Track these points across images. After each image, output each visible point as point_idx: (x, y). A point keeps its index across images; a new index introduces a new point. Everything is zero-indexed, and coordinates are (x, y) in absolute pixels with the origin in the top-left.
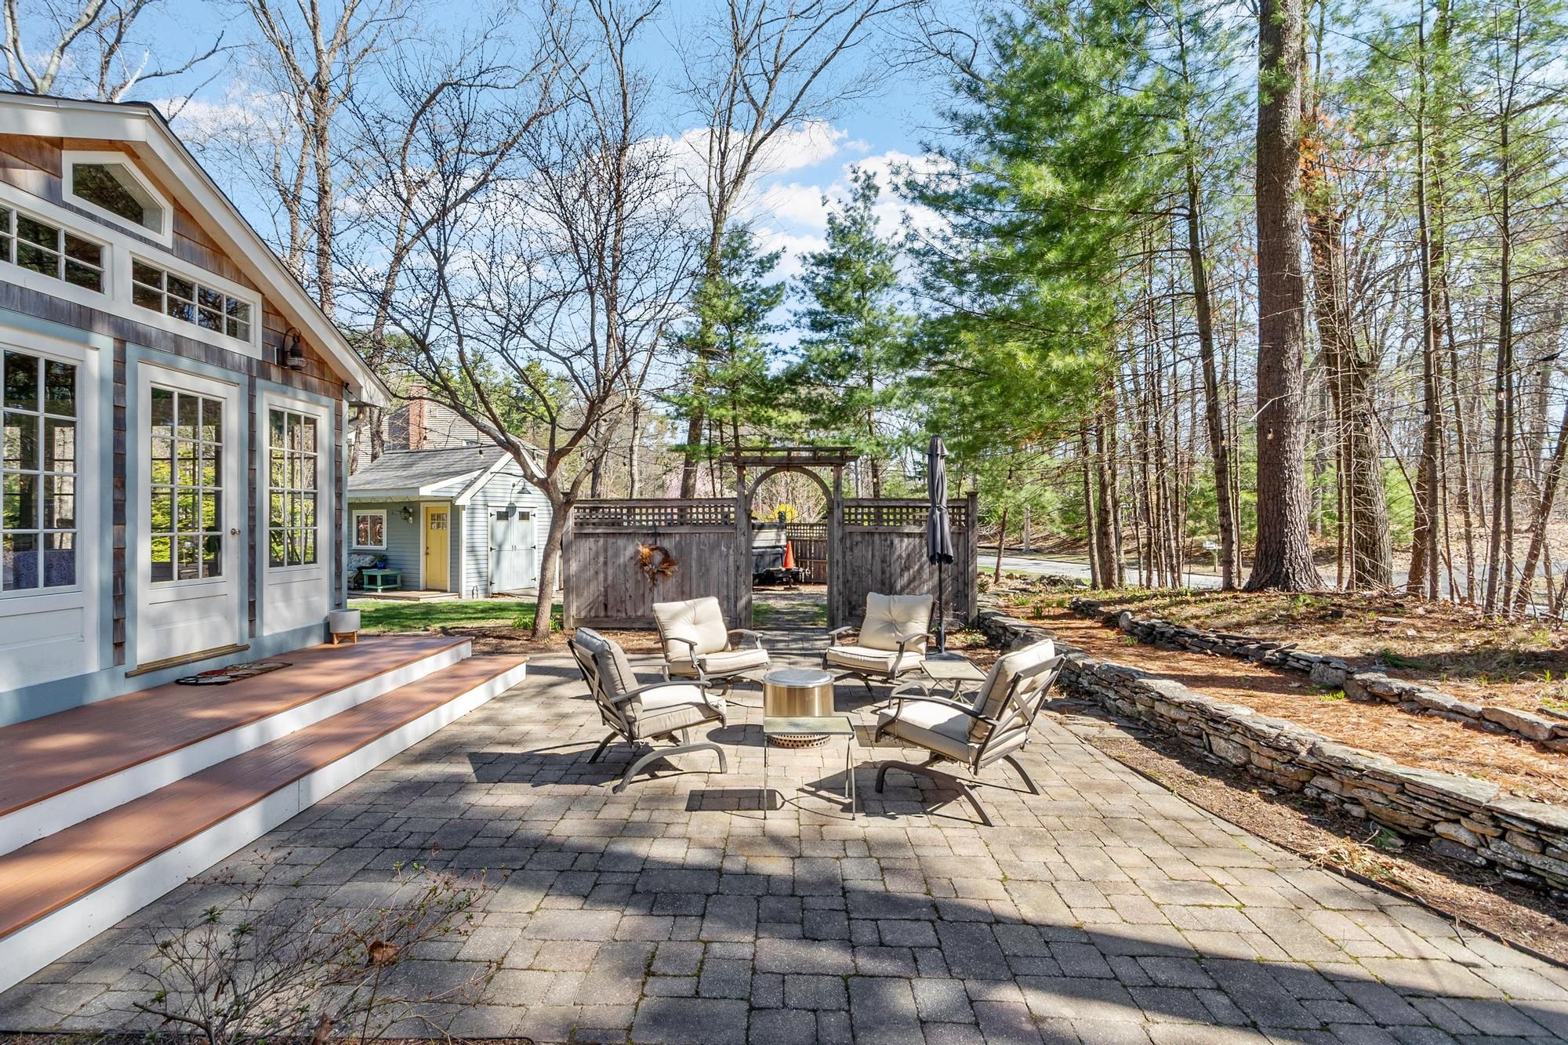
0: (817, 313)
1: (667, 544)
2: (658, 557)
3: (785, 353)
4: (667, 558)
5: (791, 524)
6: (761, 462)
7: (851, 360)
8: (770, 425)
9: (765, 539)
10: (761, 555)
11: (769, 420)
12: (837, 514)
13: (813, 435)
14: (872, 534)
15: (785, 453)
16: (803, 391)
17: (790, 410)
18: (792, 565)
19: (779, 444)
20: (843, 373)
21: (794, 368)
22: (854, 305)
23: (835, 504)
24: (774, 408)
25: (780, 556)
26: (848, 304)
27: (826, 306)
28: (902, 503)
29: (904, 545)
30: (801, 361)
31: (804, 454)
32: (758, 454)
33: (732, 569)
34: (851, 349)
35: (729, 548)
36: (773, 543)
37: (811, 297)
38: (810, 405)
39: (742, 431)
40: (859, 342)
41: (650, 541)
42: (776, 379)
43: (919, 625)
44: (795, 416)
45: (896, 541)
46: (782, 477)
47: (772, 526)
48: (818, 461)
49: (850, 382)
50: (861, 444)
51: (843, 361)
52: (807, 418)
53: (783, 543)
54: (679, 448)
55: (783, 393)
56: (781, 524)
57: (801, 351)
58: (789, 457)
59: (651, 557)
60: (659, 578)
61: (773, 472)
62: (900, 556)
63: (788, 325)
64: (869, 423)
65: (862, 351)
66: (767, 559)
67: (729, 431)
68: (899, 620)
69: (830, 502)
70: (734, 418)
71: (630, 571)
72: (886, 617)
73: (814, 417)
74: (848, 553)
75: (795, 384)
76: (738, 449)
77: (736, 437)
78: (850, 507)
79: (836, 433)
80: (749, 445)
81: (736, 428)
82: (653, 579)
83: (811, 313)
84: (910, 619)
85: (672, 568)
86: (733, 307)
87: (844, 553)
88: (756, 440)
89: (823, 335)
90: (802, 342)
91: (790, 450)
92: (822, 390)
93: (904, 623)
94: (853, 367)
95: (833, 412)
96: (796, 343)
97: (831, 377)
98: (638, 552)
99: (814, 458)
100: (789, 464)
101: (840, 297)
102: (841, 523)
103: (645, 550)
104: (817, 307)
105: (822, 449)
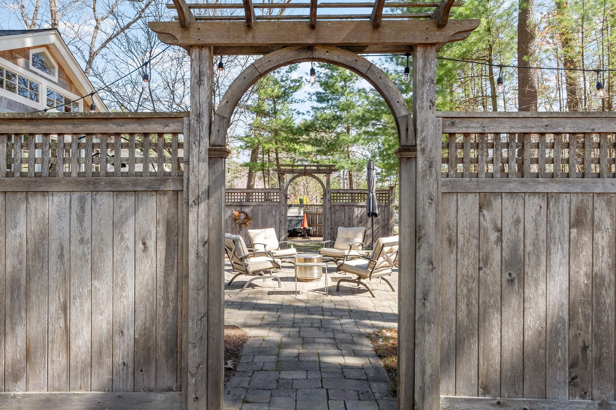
0: (321, 93)
1: (247, 210)
2: (243, 216)
3: (303, 114)
4: (247, 217)
5: (306, 205)
6: (292, 172)
7: (337, 119)
8: (295, 153)
9: (293, 212)
10: (290, 221)
11: (295, 150)
12: (328, 196)
13: (319, 157)
14: (344, 206)
15: (303, 168)
16: (312, 135)
17: (306, 145)
18: (306, 226)
19: (300, 163)
20: (334, 125)
21: (309, 122)
22: (340, 90)
23: (327, 192)
24: (297, 143)
25: (301, 221)
26: (337, 90)
27: (326, 90)
28: (359, 192)
29: (359, 211)
30: (311, 118)
31: (313, 168)
32: (291, 168)
33: (278, 222)
34: (338, 113)
35: (276, 212)
36: (297, 215)
37: (317, 85)
38: (316, 142)
39: (280, 155)
40: (343, 110)
41: (239, 209)
42: (299, 128)
43: (359, 239)
44: (309, 148)
45: (356, 209)
46: (301, 180)
47: (296, 206)
48: (319, 171)
49: (339, 130)
50: (343, 163)
51: (334, 119)
52: (315, 149)
53: (302, 214)
54: (246, 165)
55: (302, 135)
56: (301, 205)
57: (312, 113)
58: (305, 169)
59: (239, 216)
60: (243, 226)
61: (298, 176)
62: (357, 216)
63: (305, 100)
64: (348, 152)
65: (344, 114)
66: (293, 223)
67: (273, 155)
68: (351, 237)
69: (325, 190)
70: (276, 149)
71: (229, 223)
72: (346, 236)
73: (318, 149)
74: (333, 215)
75: (309, 131)
76: (278, 165)
77: (277, 159)
78: (334, 193)
79: (330, 157)
80: (284, 163)
81: (277, 154)
82: (240, 227)
83: (317, 93)
84: (355, 237)
85: (249, 221)
86: (276, 91)
87: (331, 215)
88: (288, 161)
89: (324, 105)
90: (313, 108)
91: (305, 166)
92: (323, 134)
93: (353, 239)
94: (339, 122)
95: (328, 146)
96: (309, 109)
97: (328, 128)
98: (233, 214)
99: (317, 170)
100: (305, 173)
101: (333, 86)
102: (329, 201)
103: (237, 213)
104: (321, 90)
105: (321, 166)
